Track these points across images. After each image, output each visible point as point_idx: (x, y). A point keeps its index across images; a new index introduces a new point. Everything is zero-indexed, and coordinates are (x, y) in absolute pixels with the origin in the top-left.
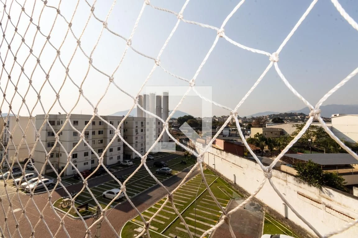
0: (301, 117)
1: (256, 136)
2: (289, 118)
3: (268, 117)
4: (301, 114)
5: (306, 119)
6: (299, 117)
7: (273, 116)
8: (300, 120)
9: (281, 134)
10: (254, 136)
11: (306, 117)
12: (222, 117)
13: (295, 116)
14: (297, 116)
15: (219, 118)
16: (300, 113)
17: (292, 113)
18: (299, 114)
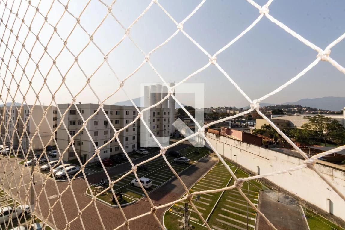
0: (297, 109)
1: (263, 127)
2: (286, 110)
3: (264, 108)
4: (298, 106)
5: (303, 111)
6: (296, 109)
7: (269, 107)
8: (297, 112)
9: (287, 126)
10: (261, 127)
11: (303, 109)
12: (219, 108)
13: (291, 108)
14: (293, 107)
15: (216, 108)
16: (297, 104)
17: (288, 105)
18: (296, 106)
